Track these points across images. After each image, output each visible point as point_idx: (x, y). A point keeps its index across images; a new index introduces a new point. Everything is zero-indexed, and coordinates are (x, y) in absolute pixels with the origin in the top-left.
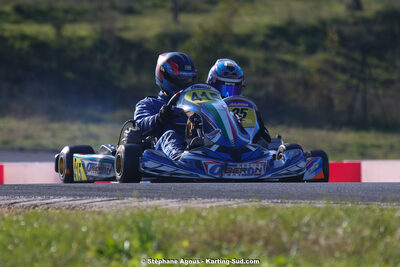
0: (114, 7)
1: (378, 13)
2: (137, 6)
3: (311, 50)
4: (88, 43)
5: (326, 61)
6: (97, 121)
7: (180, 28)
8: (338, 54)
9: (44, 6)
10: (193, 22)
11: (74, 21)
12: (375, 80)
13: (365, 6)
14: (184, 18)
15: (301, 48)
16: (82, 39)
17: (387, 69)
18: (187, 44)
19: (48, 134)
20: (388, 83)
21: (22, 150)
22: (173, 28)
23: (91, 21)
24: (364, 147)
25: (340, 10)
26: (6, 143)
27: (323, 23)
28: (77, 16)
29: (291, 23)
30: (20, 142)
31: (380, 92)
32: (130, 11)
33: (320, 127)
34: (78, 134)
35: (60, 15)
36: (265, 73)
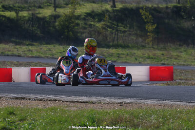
0: (35, 6)
1: (121, 8)
2: (42, 6)
3: (100, 21)
4: (27, 18)
5: (104, 24)
6: (31, 45)
7: (57, 13)
8: (109, 22)
9: (11, 6)
10: (61, 11)
11: (22, 11)
12: (121, 31)
13: (117, 6)
14: (58, 10)
15: (97, 20)
16: (24, 17)
17: (124, 27)
18: (59, 19)
19: (16, 50)
20: (124, 32)
21: (8, 55)
22: (54, 13)
23: (27, 11)
24: (119, 54)
25: (108, 7)
26: (2, 53)
27: (103, 11)
28: (23, 9)
29: (93, 12)
30: (7, 53)
31: (122, 34)
32: (40, 7)
33: (103, 47)
34: (26, 50)
35: (18, 9)
36: (85, 28)
